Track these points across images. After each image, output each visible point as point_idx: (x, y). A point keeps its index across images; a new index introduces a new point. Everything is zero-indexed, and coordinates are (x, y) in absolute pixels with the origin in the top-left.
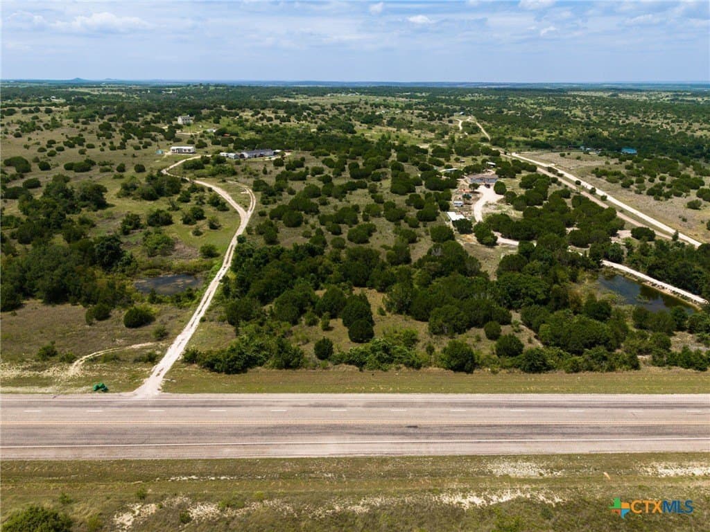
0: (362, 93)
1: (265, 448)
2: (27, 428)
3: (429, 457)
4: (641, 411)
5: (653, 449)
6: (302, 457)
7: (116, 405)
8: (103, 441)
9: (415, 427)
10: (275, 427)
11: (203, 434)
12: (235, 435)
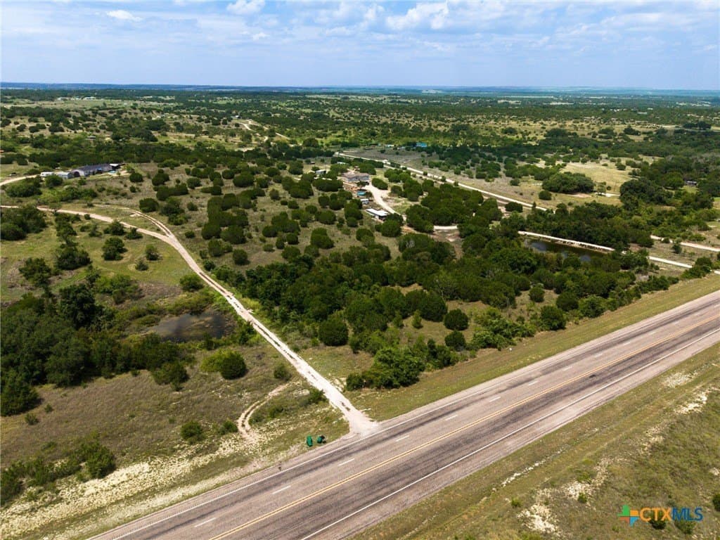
0: (98, 97)
1: (532, 430)
2: (306, 507)
3: (630, 391)
4: (677, 323)
5: (713, 342)
6: (563, 425)
7: (357, 449)
8: (403, 482)
9: (593, 376)
10: (514, 412)
11: (472, 440)
12: (496, 430)
